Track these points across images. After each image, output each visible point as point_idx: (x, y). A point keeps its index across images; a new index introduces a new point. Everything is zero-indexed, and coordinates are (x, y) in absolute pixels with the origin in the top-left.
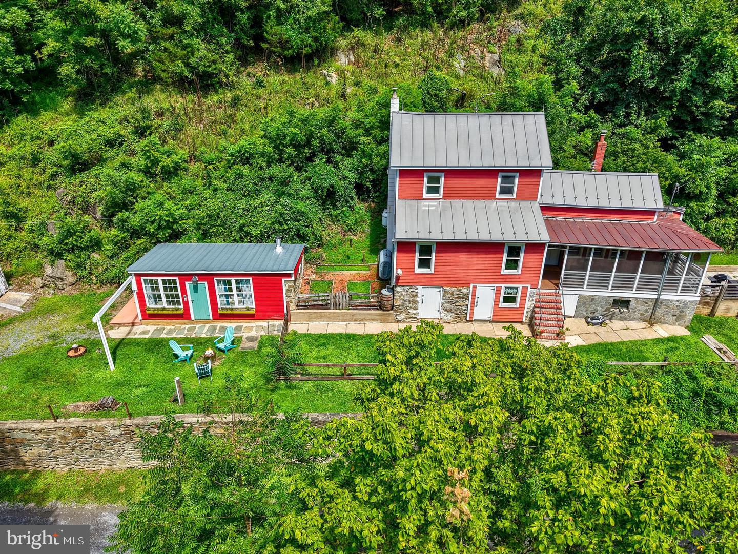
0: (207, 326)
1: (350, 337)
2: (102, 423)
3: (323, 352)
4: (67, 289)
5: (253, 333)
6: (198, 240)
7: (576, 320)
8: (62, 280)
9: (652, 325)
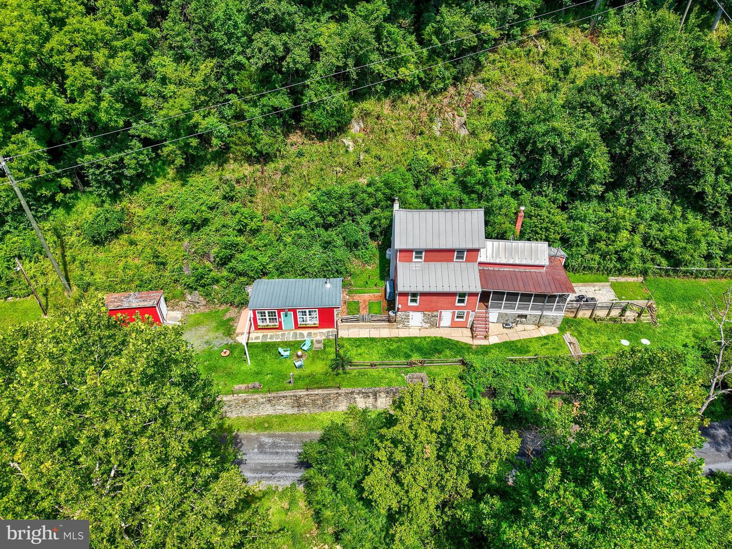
0: (292, 332)
1: (372, 340)
2: (256, 396)
3: (360, 351)
4: (201, 308)
5: (318, 338)
6: (278, 277)
7: (497, 324)
8: (198, 303)
9: (539, 327)
